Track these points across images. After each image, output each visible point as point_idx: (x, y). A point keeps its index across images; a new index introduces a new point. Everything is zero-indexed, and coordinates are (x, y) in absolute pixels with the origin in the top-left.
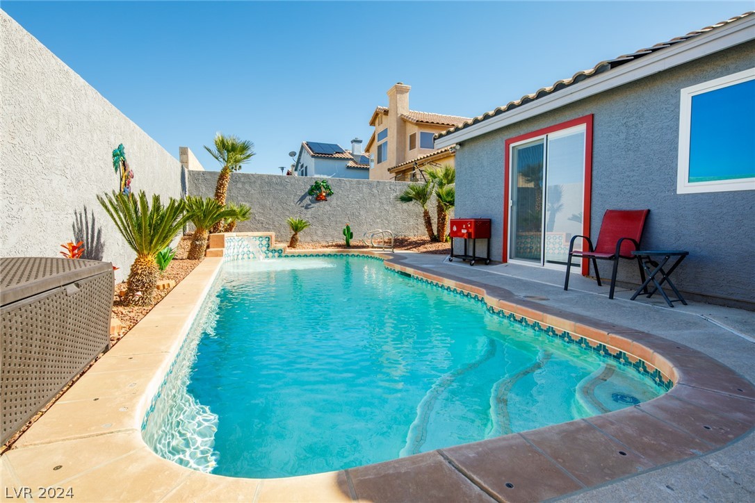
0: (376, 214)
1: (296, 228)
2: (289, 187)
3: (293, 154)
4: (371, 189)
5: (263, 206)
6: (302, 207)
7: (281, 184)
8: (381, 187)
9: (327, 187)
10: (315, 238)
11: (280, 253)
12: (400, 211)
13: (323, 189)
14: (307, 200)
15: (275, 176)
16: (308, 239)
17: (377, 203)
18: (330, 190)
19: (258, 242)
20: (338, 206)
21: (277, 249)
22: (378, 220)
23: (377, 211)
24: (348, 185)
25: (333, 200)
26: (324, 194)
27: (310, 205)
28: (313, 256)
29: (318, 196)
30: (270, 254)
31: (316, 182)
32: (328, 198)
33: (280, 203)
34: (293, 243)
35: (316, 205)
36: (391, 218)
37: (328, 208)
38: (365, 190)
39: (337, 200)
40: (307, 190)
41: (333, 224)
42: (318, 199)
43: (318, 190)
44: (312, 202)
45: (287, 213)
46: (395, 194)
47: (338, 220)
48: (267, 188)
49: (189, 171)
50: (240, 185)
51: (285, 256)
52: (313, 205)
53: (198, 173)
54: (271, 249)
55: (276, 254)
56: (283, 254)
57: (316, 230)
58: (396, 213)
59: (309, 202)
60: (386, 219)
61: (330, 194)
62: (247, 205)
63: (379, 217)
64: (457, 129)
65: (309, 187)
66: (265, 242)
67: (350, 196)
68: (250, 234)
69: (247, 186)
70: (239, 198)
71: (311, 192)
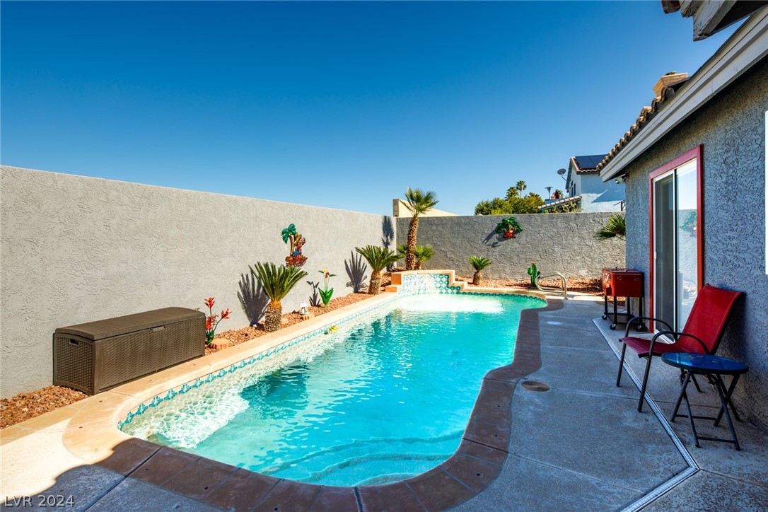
0: (574, 250)
1: (477, 267)
2: (477, 227)
3: (561, 172)
4: (568, 223)
5: (454, 245)
6: (489, 245)
7: (469, 224)
8: (581, 220)
9: (515, 224)
10: (503, 275)
11: (459, 290)
12: (609, 246)
13: (511, 226)
14: (494, 239)
15: (463, 217)
16: (496, 276)
17: (576, 238)
18: (518, 227)
19: (438, 279)
20: (528, 243)
21: (456, 286)
22: (578, 258)
23: (576, 248)
24: (539, 220)
25: (522, 237)
26: (511, 231)
27: (497, 243)
28: (490, 295)
29: (505, 234)
30: (450, 291)
31: (503, 220)
32: (516, 235)
33: (469, 241)
34: (475, 281)
35: (504, 242)
36: (596, 256)
37: (516, 245)
38: (559, 224)
39: (527, 236)
40: (494, 228)
41: (523, 262)
42: (506, 237)
43: (505, 227)
44: (500, 240)
45: (475, 251)
46: (600, 227)
47: (528, 257)
48: (457, 229)
49: (397, 220)
50: (434, 228)
51: (463, 293)
52: (500, 243)
53: (402, 219)
54: (450, 285)
55: (455, 291)
56: (461, 291)
57: (504, 267)
58: (603, 249)
59: (496, 241)
60: (588, 257)
61: (519, 231)
62: (430, 246)
63: (579, 254)
64: (611, 158)
65: (496, 225)
66: (444, 279)
67: (542, 232)
68: (431, 271)
69: (440, 229)
70: (434, 239)
71: (498, 230)
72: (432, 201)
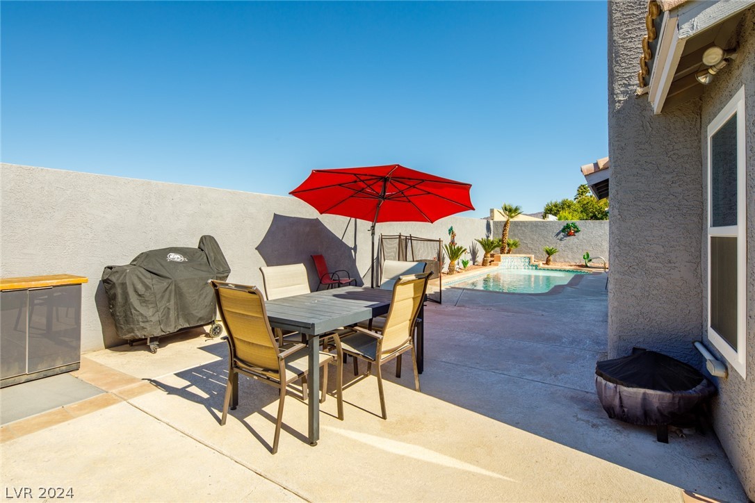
1: (549, 253)
2: (548, 228)
5: (533, 239)
6: (558, 239)
7: (544, 226)
9: (575, 227)
10: (567, 260)
11: (536, 267)
13: (572, 229)
14: (561, 235)
16: (562, 260)
18: (577, 229)
19: (523, 260)
20: (584, 239)
25: (580, 235)
26: (573, 231)
27: (563, 238)
28: (556, 270)
29: (568, 233)
30: (530, 267)
32: (575, 234)
33: (543, 237)
34: (548, 262)
35: (568, 238)
37: (576, 240)
39: (583, 235)
40: (561, 229)
41: (580, 251)
42: (569, 235)
43: (568, 229)
44: (565, 236)
45: (548, 243)
49: (494, 222)
50: (519, 228)
52: (565, 238)
53: (498, 222)
54: (531, 264)
55: (534, 268)
56: (539, 268)
57: (567, 254)
61: (578, 231)
62: (517, 240)
65: (563, 228)
66: (527, 260)
67: (594, 232)
68: (518, 255)
69: (523, 228)
71: (563, 230)
72: (519, 211)
